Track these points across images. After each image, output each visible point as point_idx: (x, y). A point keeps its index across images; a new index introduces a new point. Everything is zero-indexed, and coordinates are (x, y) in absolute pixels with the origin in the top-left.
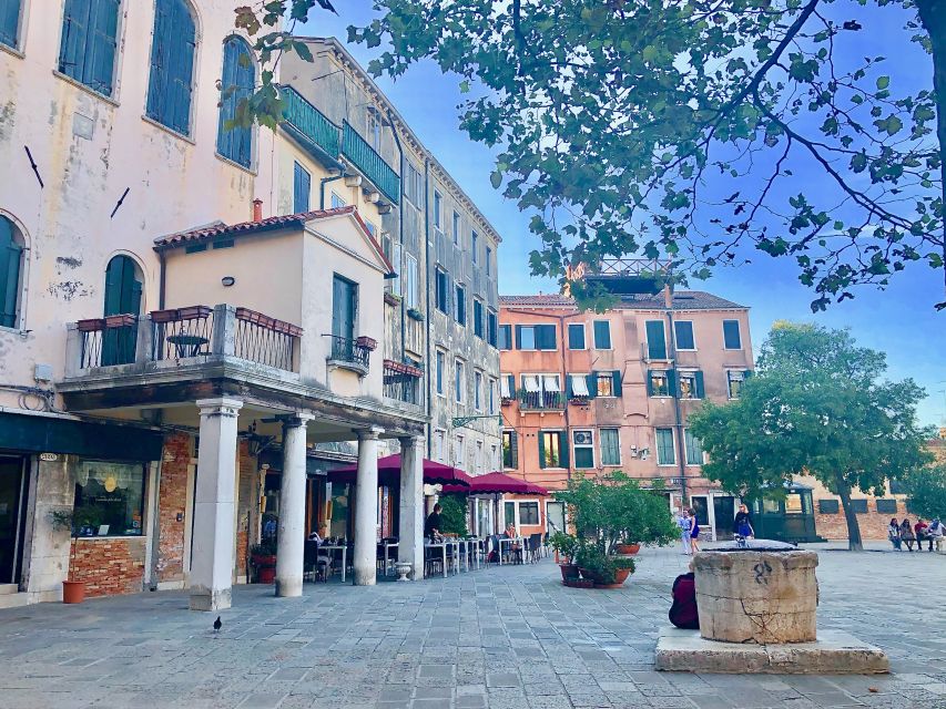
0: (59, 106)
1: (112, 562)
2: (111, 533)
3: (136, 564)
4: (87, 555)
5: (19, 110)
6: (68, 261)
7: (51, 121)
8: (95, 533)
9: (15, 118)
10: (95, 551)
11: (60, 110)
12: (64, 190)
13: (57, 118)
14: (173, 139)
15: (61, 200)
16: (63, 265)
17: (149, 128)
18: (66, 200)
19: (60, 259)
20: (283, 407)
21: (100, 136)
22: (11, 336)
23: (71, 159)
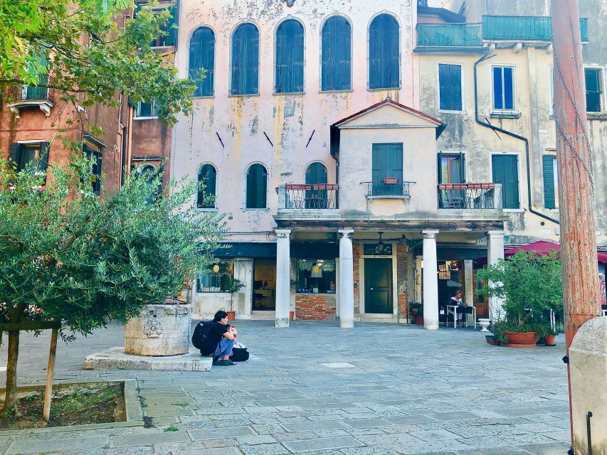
0: (277, 108)
1: (317, 305)
2: (320, 292)
3: (331, 307)
4: (304, 301)
5: (260, 118)
6: (286, 174)
7: (274, 116)
8: (312, 292)
9: (259, 122)
10: (308, 300)
11: (277, 110)
12: (282, 143)
13: (276, 114)
14: (338, 95)
15: (281, 148)
16: (283, 177)
17: (324, 96)
18: (283, 147)
19: (282, 175)
20: (327, 228)
21: (297, 113)
22: (263, 212)
23: (284, 129)
